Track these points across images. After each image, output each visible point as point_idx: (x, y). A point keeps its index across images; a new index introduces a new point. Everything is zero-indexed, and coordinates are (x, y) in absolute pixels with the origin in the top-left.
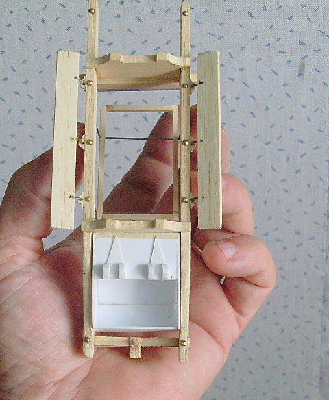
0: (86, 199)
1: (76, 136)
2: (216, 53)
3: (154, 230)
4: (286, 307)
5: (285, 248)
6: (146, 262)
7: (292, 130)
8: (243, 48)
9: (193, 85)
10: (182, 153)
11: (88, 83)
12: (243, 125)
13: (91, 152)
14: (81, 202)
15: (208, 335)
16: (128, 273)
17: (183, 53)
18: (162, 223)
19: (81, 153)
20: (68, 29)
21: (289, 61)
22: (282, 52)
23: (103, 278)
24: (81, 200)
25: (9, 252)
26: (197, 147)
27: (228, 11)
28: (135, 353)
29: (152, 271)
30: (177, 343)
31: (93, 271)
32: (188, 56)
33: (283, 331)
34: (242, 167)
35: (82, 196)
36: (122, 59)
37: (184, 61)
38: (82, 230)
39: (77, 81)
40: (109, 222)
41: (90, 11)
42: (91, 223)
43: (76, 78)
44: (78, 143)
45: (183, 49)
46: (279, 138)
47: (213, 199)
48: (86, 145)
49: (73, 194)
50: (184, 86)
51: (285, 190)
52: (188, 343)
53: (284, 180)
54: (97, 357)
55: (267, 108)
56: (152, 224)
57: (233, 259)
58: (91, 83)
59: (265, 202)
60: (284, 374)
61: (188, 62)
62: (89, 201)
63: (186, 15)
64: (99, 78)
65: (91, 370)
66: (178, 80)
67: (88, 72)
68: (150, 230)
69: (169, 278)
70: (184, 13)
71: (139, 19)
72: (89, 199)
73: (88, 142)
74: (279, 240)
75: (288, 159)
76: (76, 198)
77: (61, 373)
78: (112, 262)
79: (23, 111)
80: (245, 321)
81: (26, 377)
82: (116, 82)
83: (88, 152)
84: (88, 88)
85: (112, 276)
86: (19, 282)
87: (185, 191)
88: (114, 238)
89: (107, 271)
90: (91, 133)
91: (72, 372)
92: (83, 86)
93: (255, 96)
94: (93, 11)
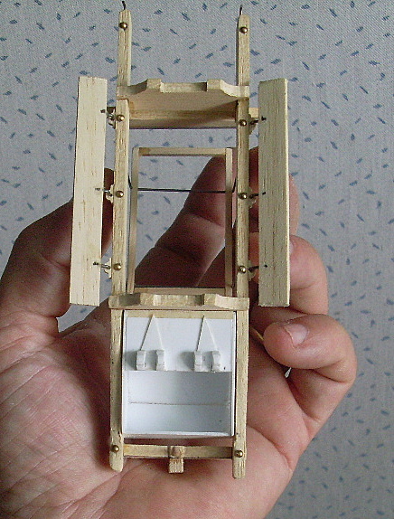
0: (115, 267)
1: (102, 187)
2: (283, 82)
3: (202, 307)
4: (373, 400)
5: (373, 322)
6: (192, 348)
7: (385, 166)
8: (322, 57)
9: (253, 122)
10: (239, 209)
11: (118, 118)
12: (321, 159)
13: (121, 207)
14: (109, 271)
15: (270, 443)
16: (169, 362)
17: (240, 81)
18: (212, 299)
19: (108, 208)
20: (92, 28)
21: (383, 75)
22: (375, 63)
23: (136, 369)
24: (109, 268)
25: (15, 334)
26: (258, 201)
27: (303, 7)
28: (176, 467)
29: (199, 360)
30: (231, 453)
31: (123, 360)
32: (247, 84)
33: (368, 431)
34: (319, 214)
35: (109, 264)
36: (163, 88)
37: (242, 90)
38: (110, 306)
39: (105, 115)
40: (144, 297)
41: (121, 25)
42: (121, 297)
43: (103, 111)
44: (104, 196)
45: (240, 76)
46: (369, 176)
47: (278, 268)
48: (116, 198)
49: (99, 261)
50: (241, 123)
51: (374, 246)
52: (244, 454)
53: (373, 233)
54: (127, 470)
55: (353, 137)
56: (200, 301)
57: (302, 346)
58: (122, 118)
59: (348, 261)
60: (369, 489)
61: (247, 93)
62: (118, 269)
63: (244, 33)
64: (132, 112)
65: (119, 487)
66: (234, 115)
67: (118, 104)
68: (198, 307)
69: (221, 369)
70: (242, 30)
71: (185, 16)
72: (119, 267)
73: (118, 194)
74: (366, 312)
75: (379, 204)
76: (103, 266)
77: (82, 490)
78: (148, 348)
79: (31, 135)
80: (316, 425)
81: (36, 495)
82: (153, 118)
83: (118, 207)
84: (118, 125)
85: (148, 366)
86: (28, 373)
87: (241, 258)
88: (151, 317)
89: (142, 360)
90: (121, 183)
91: (96, 489)
92: (112, 122)
93: (338, 121)
94: (125, 26)
